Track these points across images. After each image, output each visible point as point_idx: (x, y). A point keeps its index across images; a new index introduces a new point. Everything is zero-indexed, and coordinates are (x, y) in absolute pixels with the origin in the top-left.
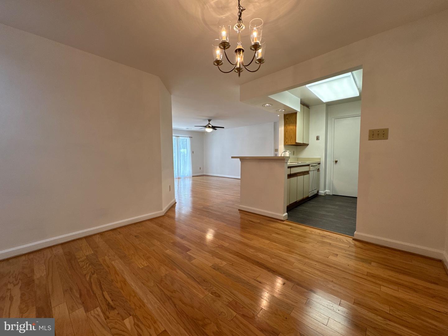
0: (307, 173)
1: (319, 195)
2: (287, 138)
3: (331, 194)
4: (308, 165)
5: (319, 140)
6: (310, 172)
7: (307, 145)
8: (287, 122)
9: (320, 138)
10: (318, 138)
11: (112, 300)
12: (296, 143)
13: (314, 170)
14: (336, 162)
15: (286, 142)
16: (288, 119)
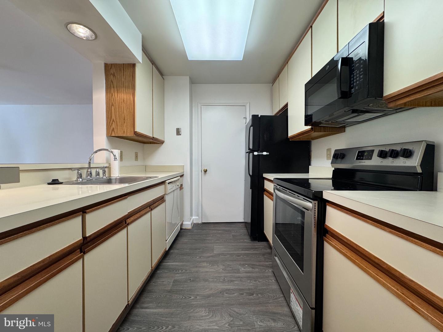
0: (161, 200)
1: (185, 229)
2: (113, 121)
3: (200, 222)
4: (163, 183)
5: (180, 135)
6: (167, 198)
7: (162, 142)
8: (112, 81)
9: (182, 132)
10: (178, 132)
12: (135, 133)
13: (174, 191)
14: (206, 171)
15: (111, 129)
16: (114, 75)
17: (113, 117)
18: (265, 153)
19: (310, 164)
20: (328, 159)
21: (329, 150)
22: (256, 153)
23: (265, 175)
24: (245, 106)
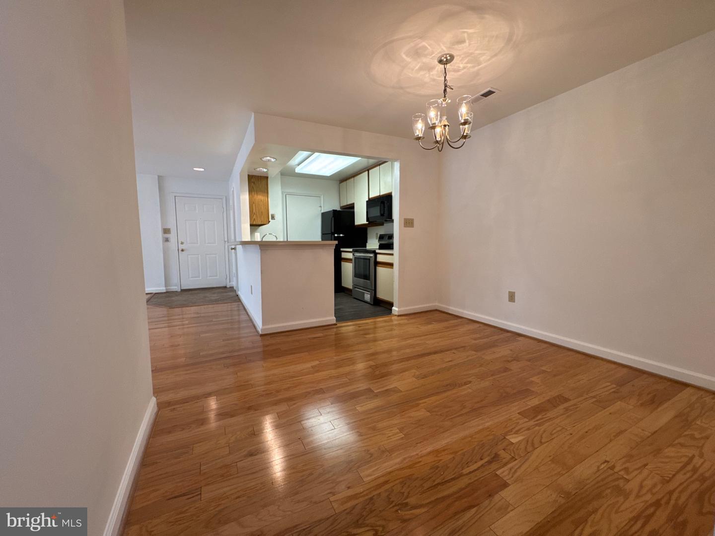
2: (254, 214)
5: (275, 219)
8: (253, 187)
9: (276, 217)
10: (273, 217)
11: (481, 459)
12: (269, 222)
15: (253, 219)
16: (254, 183)
17: (254, 211)
18: (341, 235)
19: (366, 242)
20: (377, 239)
21: (377, 234)
22: (336, 235)
23: (342, 249)
24: (320, 197)
